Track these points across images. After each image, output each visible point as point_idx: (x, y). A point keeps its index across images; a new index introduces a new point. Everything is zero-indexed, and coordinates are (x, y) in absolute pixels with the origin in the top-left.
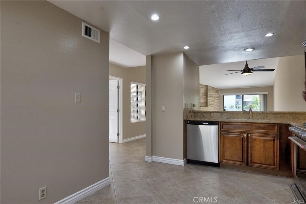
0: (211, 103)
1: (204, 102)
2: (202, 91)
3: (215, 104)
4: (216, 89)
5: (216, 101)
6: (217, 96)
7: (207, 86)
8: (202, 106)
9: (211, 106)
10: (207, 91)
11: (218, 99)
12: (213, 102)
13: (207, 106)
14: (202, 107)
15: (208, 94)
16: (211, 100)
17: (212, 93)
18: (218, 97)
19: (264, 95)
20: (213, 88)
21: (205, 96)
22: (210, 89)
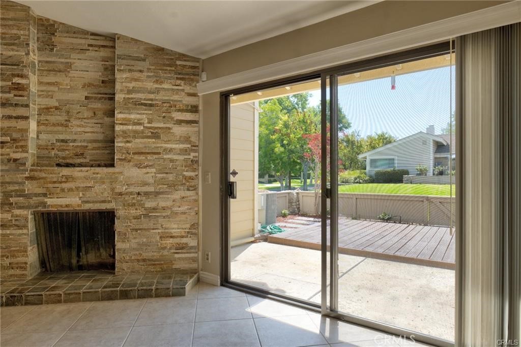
0: (137, 144)
3: (171, 150)
4: (182, 56)
5: (180, 130)
6: (190, 101)
7: (112, 39)
9: (139, 166)
12: (155, 136)
14: (70, 171)
17: (150, 85)
18: (194, 109)
20: (160, 50)
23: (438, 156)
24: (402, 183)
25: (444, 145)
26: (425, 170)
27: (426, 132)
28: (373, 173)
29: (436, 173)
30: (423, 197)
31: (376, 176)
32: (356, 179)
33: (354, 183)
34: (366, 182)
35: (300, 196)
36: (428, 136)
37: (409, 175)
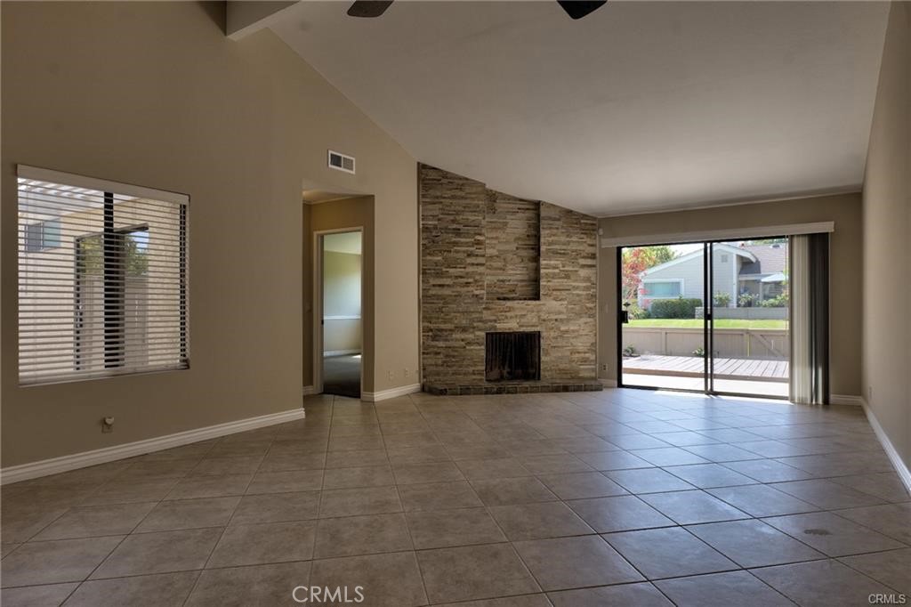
0: (555, 283)
1: (526, 278)
2: (517, 225)
3: (577, 288)
4: (585, 216)
5: (583, 273)
6: (591, 250)
7: (537, 205)
8: (513, 299)
9: (555, 299)
10: (537, 229)
11: (594, 266)
12: (567, 277)
13: (536, 297)
14: (509, 303)
15: (542, 240)
16: (557, 271)
17: (563, 239)
18: (593, 256)
19: (813, 238)
20: (569, 212)
21: (532, 253)
22: (555, 219)
23: (744, 278)
24: (694, 318)
25: (752, 262)
29: (742, 303)
30: (742, 330)
36: (729, 250)
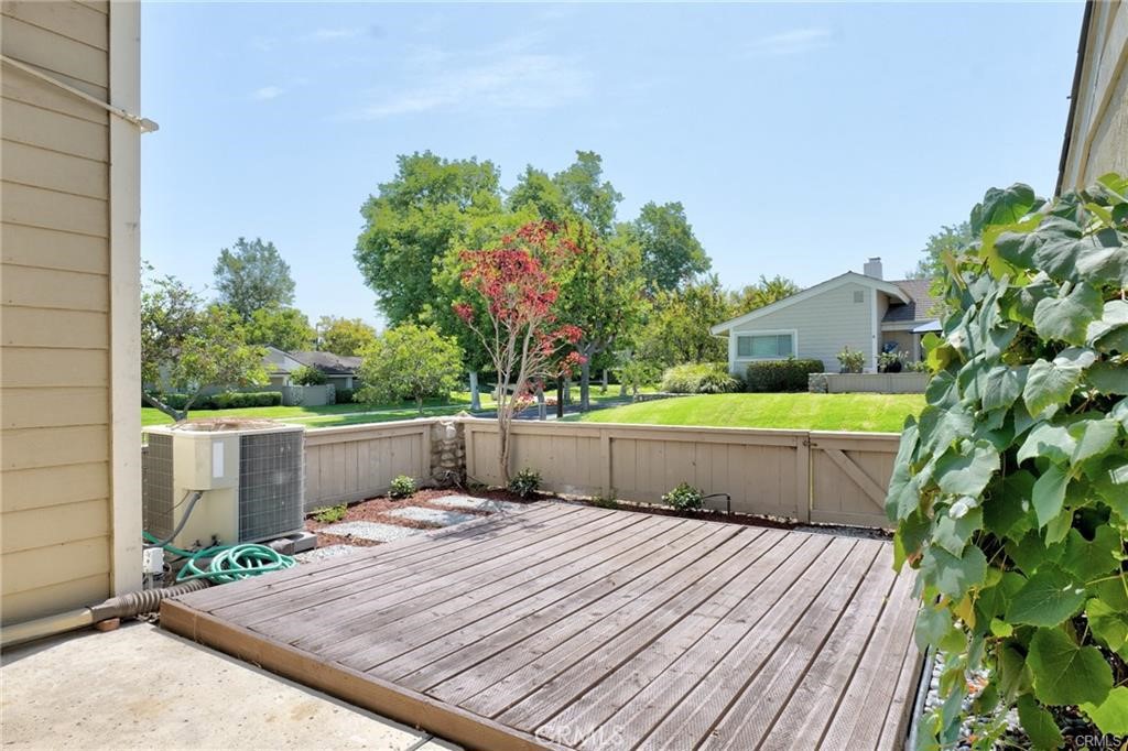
23: (890, 327)
24: (807, 391)
25: (904, 304)
26: (859, 360)
27: (863, 273)
28: (744, 371)
29: (884, 367)
30: (795, 436)
31: (749, 375)
32: (703, 382)
33: (698, 392)
34: (726, 389)
35: (467, 431)
36: (866, 283)
37: (823, 372)
